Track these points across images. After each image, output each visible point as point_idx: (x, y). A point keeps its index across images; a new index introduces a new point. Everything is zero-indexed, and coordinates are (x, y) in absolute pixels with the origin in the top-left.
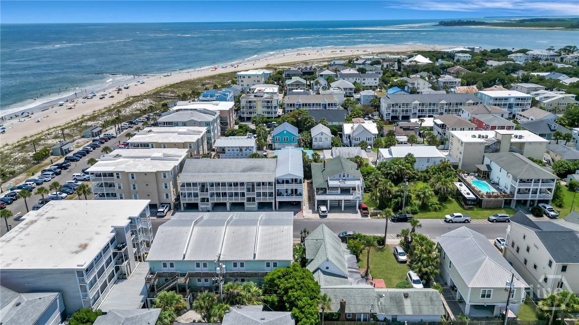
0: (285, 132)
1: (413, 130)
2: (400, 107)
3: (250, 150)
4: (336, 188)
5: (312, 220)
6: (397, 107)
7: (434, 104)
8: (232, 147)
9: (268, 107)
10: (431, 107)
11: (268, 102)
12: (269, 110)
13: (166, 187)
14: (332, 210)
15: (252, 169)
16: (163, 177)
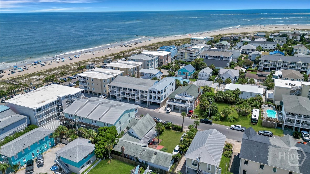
0: (184, 69)
1: (265, 77)
2: (269, 63)
3: (155, 76)
4: (179, 100)
5: (161, 113)
6: (267, 62)
7: (293, 63)
8: (147, 73)
9: (191, 56)
10: (294, 65)
11: (191, 53)
12: (191, 58)
13: (105, 87)
14: (175, 111)
15: (142, 84)
16: (103, 82)
